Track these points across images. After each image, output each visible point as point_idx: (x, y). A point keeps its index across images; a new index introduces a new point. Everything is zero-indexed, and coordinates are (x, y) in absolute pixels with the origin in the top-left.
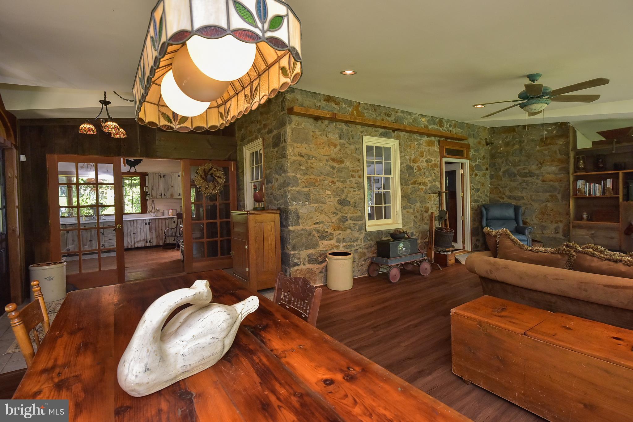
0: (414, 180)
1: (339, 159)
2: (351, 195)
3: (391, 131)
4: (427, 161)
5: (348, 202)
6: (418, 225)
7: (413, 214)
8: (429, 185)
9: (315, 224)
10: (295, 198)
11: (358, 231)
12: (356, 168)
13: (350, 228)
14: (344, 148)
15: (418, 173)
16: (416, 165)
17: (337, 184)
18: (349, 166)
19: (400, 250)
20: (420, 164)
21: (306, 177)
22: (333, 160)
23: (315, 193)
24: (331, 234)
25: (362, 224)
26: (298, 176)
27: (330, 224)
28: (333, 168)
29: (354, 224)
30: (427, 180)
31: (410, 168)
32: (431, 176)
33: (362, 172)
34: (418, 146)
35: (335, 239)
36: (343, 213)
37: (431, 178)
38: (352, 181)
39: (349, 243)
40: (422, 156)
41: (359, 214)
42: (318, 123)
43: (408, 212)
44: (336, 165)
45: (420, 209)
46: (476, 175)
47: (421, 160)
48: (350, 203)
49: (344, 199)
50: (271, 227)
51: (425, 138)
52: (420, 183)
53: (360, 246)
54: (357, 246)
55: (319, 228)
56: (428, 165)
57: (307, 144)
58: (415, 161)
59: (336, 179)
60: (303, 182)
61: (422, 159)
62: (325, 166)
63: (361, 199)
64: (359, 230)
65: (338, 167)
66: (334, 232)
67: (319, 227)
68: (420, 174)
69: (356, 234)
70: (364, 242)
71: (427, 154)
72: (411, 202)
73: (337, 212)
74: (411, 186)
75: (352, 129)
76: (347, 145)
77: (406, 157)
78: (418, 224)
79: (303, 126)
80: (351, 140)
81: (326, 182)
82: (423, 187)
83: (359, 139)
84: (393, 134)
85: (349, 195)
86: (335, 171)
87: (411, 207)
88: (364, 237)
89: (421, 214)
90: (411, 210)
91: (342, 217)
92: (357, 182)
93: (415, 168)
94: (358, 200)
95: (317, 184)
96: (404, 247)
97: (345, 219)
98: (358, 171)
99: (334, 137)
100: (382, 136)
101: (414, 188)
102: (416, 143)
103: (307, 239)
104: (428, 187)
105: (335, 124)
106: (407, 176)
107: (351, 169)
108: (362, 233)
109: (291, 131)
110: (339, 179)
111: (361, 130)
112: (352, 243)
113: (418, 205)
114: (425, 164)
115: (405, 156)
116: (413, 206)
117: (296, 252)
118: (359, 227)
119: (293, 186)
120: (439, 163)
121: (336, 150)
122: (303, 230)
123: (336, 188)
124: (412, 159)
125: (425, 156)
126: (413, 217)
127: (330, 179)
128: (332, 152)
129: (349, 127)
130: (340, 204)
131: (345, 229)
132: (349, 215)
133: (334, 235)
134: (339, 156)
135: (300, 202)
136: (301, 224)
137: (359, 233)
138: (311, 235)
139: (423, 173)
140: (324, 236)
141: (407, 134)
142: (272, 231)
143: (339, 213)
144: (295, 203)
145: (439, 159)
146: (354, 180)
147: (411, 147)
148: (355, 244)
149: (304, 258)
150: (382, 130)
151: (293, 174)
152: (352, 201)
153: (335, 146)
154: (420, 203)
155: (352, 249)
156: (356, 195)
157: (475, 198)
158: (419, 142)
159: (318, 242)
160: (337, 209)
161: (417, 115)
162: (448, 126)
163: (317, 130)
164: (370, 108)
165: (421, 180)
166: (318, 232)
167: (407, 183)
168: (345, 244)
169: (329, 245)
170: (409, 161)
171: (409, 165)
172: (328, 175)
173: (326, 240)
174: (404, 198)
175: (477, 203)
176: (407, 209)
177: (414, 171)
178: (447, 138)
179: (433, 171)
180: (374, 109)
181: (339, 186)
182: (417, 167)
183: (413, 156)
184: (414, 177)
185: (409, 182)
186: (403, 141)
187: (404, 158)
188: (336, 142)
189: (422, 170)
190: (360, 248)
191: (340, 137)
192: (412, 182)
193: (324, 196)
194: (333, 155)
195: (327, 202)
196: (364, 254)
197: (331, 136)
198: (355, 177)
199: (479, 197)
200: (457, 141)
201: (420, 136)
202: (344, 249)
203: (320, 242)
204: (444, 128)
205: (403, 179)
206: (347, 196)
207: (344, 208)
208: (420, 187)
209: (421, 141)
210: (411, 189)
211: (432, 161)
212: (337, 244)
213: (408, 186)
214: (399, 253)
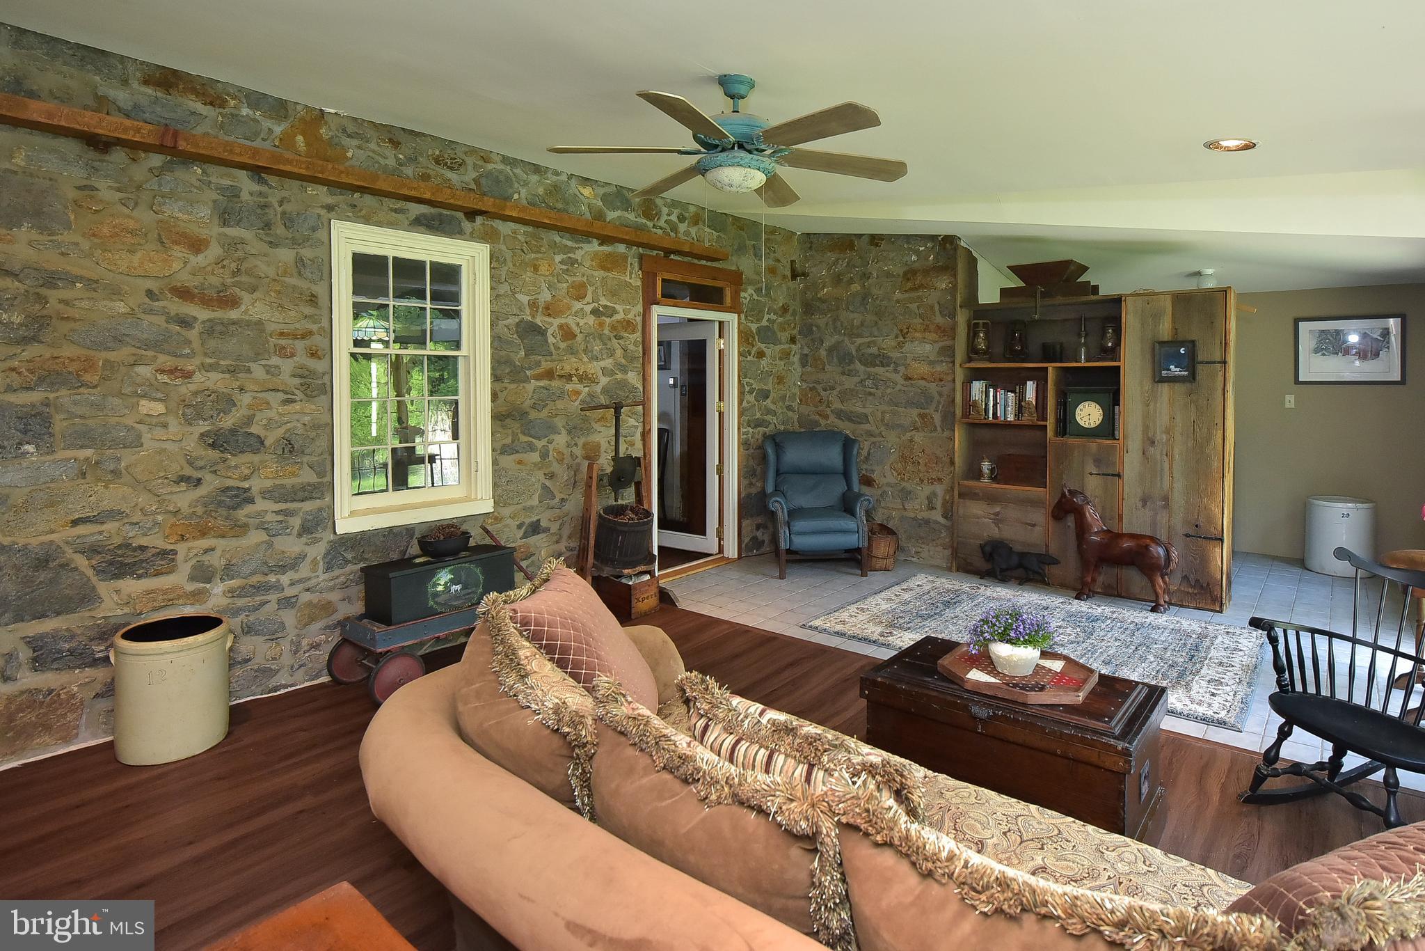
0: (545, 365)
1: (211, 292)
2: (272, 414)
3: (460, 215)
4: (595, 312)
5: (253, 441)
6: (557, 500)
7: (539, 469)
8: (604, 381)
9: (75, 523)
11: (300, 535)
12: (298, 326)
13: (261, 527)
14: (240, 254)
15: (563, 345)
16: (557, 322)
17: (198, 377)
18: (264, 317)
19: (434, 595)
20: (571, 321)
21: (32, 351)
22: (184, 294)
23: (81, 410)
24: (163, 553)
25: (320, 510)
27: (160, 518)
28: (185, 322)
29: (278, 513)
30: (594, 368)
31: (530, 332)
32: (611, 354)
33: (328, 339)
34: (564, 267)
35: (185, 569)
36: (230, 477)
37: (610, 361)
38: (277, 367)
39: (256, 579)
40: (580, 298)
41: (309, 476)
42: (107, 157)
43: (520, 463)
44: (199, 313)
45: (567, 451)
46: (761, 354)
47: (574, 310)
48: (262, 442)
49: (233, 432)
51: (594, 246)
52: (570, 376)
53: (310, 584)
54: (292, 584)
55: (95, 537)
56: (601, 325)
57: (45, 230)
58: (549, 310)
59: (197, 361)
61: (577, 305)
62: (142, 316)
63: (316, 427)
64: (306, 530)
65: (209, 320)
66: (181, 548)
67: (100, 533)
68: (572, 351)
69: (291, 545)
70: (329, 568)
71: (600, 292)
72: (532, 432)
73: (196, 474)
74: (535, 384)
75: (285, 194)
76: (256, 246)
77: (518, 296)
78: (559, 496)
80: (280, 230)
81: (144, 371)
82: (579, 387)
83: (314, 229)
84: (467, 226)
85: (259, 416)
86: (193, 334)
87: (532, 448)
88: (327, 554)
89: (569, 467)
90: (535, 457)
91: (225, 490)
92: (300, 372)
93: (550, 332)
94: (301, 431)
95: (91, 378)
97: (242, 497)
98: (306, 335)
99: (192, 214)
100: (422, 229)
101: (545, 391)
102: (558, 258)
103: (27, 581)
104: (598, 389)
105: (197, 171)
106: (522, 353)
107: (271, 327)
108: (317, 541)
110: (210, 361)
111: (330, 200)
112: (272, 578)
113: (561, 440)
114: (591, 320)
115: (514, 294)
116: (539, 444)
118: (305, 521)
120: (639, 319)
121: (199, 260)
123: (196, 393)
124: (542, 304)
125: (589, 298)
126: (542, 478)
127: (166, 362)
128: (176, 266)
129: (270, 187)
130: (213, 446)
131: (241, 529)
132: (256, 485)
133: (180, 557)
134: (215, 281)
137: (304, 539)
139: (583, 347)
140: (126, 564)
141: (523, 229)
143: (208, 477)
145: (639, 309)
146: (287, 366)
147: (536, 269)
148: (285, 579)
150: (417, 209)
152: (273, 436)
153: (197, 246)
154: (569, 432)
155: (269, 598)
156: (296, 416)
157: (755, 415)
158: (569, 255)
159: (94, 588)
160: (200, 463)
161: (564, 178)
162: (674, 218)
163: (101, 184)
164: (370, 133)
165: (575, 365)
166: (92, 551)
167: (517, 375)
168: (234, 583)
169: (153, 591)
170: (528, 311)
171: (528, 322)
172: (156, 345)
173: (140, 577)
174: (508, 421)
175: (761, 429)
176: (517, 452)
177: (549, 341)
178: (668, 252)
179: (620, 341)
180: (391, 141)
181: (210, 384)
182: (561, 327)
183: (546, 296)
184: (549, 358)
185: (528, 373)
186: (503, 247)
187: (511, 301)
188: (203, 233)
189: (580, 338)
190: (308, 590)
191: (226, 216)
192: (538, 371)
193: (129, 421)
194: (185, 279)
195: (143, 440)
196: (328, 608)
197: (174, 211)
198: (293, 355)
199: (769, 411)
200: (703, 262)
201: (573, 239)
202: (230, 601)
203: (104, 588)
204: (662, 223)
205: (505, 363)
206: (250, 420)
207: (233, 461)
208: (569, 387)
209: (577, 251)
210: (534, 392)
211: (614, 311)
212: (191, 587)
213: (524, 384)
214: (431, 603)
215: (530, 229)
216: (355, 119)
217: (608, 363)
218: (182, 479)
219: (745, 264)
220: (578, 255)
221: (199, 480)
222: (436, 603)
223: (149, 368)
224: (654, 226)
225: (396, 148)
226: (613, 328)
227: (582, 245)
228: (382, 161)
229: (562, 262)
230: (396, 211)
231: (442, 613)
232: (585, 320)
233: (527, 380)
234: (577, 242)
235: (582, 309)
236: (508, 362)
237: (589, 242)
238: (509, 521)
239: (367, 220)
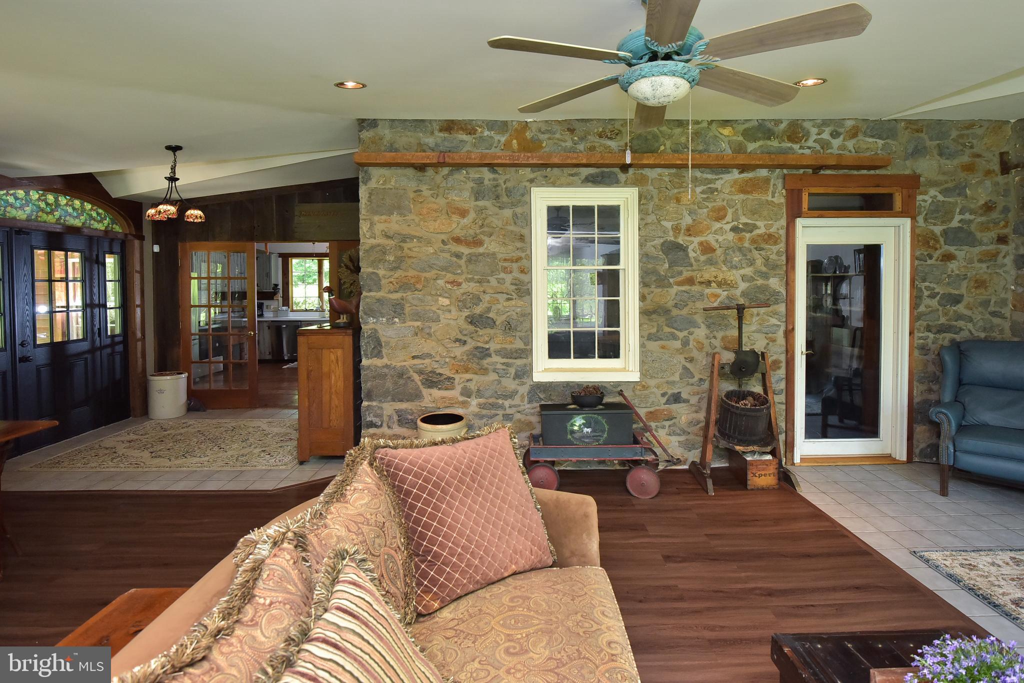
0: (686, 274)
1: (470, 239)
2: (500, 306)
3: (617, 170)
4: (734, 229)
5: (490, 322)
6: (696, 379)
7: (681, 354)
8: (743, 286)
9: (414, 357)
10: (372, 310)
11: (514, 379)
12: (514, 254)
13: (495, 371)
14: (484, 216)
15: (701, 258)
16: (697, 240)
17: (464, 285)
18: (497, 250)
19: (573, 432)
20: (711, 239)
21: (399, 273)
22: (457, 240)
23: (415, 302)
24: (450, 379)
25: (525, 365)
26: (381, 272)
27: (447, 360)
28: (458, 256)
29: (503, 364)
30: (734, 275)
31: (674, 250)
32: (752, 263)
33: (529, 262)
34: (705, 196)
35: (459, 389)
36: (479, 341)
37: (751, 269)
38: (503, 279)
39: (491, 400)
40: (719, 219)
41: (519, 345)
43: (663, 347)
44: (465, 250)
45: (706, 342)
46: (948, 257)
47: (714, 229)
48: (495, 322)
49: (481, 316)
50: (337, 357)
51: (735, 174)
52: (710, 282)
53: (520, 409)
54: (510, 407)
55: (421, 366)
56: (739, 239)
57: (401, 214)
59: (464, 277)
60: (391, 282)
61: (717, 225)
62: (439, 254)
63: (523, 315)
64: (517, 376)
65: (469, 254)
66: (457, 377)
67: (423, 364)
68: (711, 262)
69: (510, 384)
70: (530, 402)
71: (740, 212)
72: (675, 325)
73: (464, 338)
74: (676, 288)
75: (508, 176)
77: (662, 223)
78: (697, 377)
79: (394, 184)
80: (505, 199)
81: (441, 282)
82: (719, 291)
83: (523, 195)
84: (622, 177)
85: (494, 307)
86: (462, 262)
87: (675, 337)
88: (529, 392)
89: (707, 354)
90: (677, 344)
91: (477, 348)
92: (514, 281)
93: (691, 248)
94: (515, 317)
95: (419, 286)
96: (587, 425)
97: (484, 353)
98: (518, 259)
99: (462, 197)
100: (589, 184)
101: (686, 294)
102: (699, 190)
103: (396, 383)
104: (738, 292)
105: (465, 172)
106: (667, 265)
107: (500, 256)
108: (523, 384)
109: (368, 195)
110: (470, 276)
111: (532, 176)
112: (500, 401)
113: (701, 333)
114: (731, 236)
115: (659, 221)
116: (681, 335)
117: (374, 404)
118: (517, 371)
119: (370, 291)
120: (783, 232)
121: (466, 221)
122: (387, 366)
123: (463, 294)
124: (683, 227)
125: (729, 217)
126: (683, 362)
127: (450, 277)
128: (454, 226)
129: (499, 174)
130: (471, 323)
131: (484, 371)
132: (493, 346)
133: (456, 381)
134: (471, 232)
135: (383, 317)
136: (384, 355)
137: (517, 381)
138: (404, 377)
139: (722, 258)
140: (433, 381)
141: (666, 171)
142: (338, 363)
143: (469, 340)
144: (371, 320)
145: (783, 222)
146: (508, 278)
147: (678, 200)
148: (507, 403)
149: (390, 417)
150: (586, 172)
151: (370, 270)
152: (499, 320)
153: (463, 213)
154: (708, 327)
155: (498, 412)
156: (513, 308)
157: (938, 319)
158: (709, 186)
159: (421, 392)
160: (465, 332)
161: (705, 125)
162: (826, 136)
163: (424, 188)
164: (556, 127)
165: (714, 274)
166: (420, 372)
167: (663, 282)
168: (482, 400)
169: (444, 398)
170: (671, 233)
171: (671, 242)
172: (445, 269)
173: (439, 389)
174: (654, 316)
175: (949, 336)
176: (661, 339)
177: (690, 255)
178: (817, 169)
179: (761, 252)
180: (569, 130)
181: (470, 290)
182: (701, 244)
183: (688, 220)
184: (689, 268)
185: (671, 280)
186: (651, 188)
187: (657, 227)
188: (466, 206)
189: (719, 252)
190: (519, 412)
191: (478, 195)
192: (680, 279)
193: (434, 308)
194: (458, 233)
195: (440, 319)
196: (529, 424)
197: (453, 197)
198: (511, 272)
199: (960, 317)
200: (865, 172)
201: (713, 172)
202: (479, 410)
203: (425, 392)
204: (810, 143)
205: (653, 272)
206: (489, 310)
207: (481, 332)
208: (708, 291)
209: (717, 182)
210: (676, 295)
211: (755, 227)
212: (461, 399)
213: (668, 289)
214: (569, 437)
215: (673, 171)
216: (547, 121)
217: (748, 271)
218: (457, 340)
219: (926, 167)
220: (718, 185)
221: (465, 341)
222: (573, 437)
223: (443, 281)
224: (801, 148)
225: (573, 134)
226: (753, 241)
227: (721, 176)
228: (563, 144)
229: (703, 192)
230: (572, 175)
231: (576, 445)
232: (724, 237)
233: (670, 286)
234: (716, 174)
235: (721, 228)
236: (655, 272)
237: (729, 173)
238: (655, 390)
239: (554, 185)
